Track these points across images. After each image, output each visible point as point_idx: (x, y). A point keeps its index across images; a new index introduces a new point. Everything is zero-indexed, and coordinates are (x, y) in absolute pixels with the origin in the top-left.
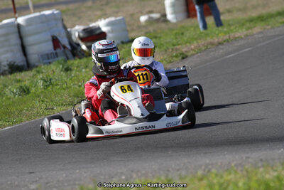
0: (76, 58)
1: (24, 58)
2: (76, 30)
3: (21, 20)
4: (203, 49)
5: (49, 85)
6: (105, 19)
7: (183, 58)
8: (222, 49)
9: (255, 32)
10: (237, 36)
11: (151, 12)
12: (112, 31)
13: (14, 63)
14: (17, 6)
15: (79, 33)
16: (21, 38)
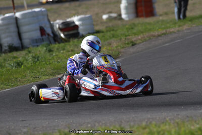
0: (57, 43)
1: (19, 42)
2: (57, 23)
3: (18, 15)
4: (148, 39)
5: (37, 61)
6: (78, 16)
7: (133, 45)
8: (161, 39)
9: (184, 29)
10: (171, 31)
11: (111, 12)
12: (83, 25)
13: (13, 44)
14: (15, 5)
15: (59, 25)
16: (18, 27)
